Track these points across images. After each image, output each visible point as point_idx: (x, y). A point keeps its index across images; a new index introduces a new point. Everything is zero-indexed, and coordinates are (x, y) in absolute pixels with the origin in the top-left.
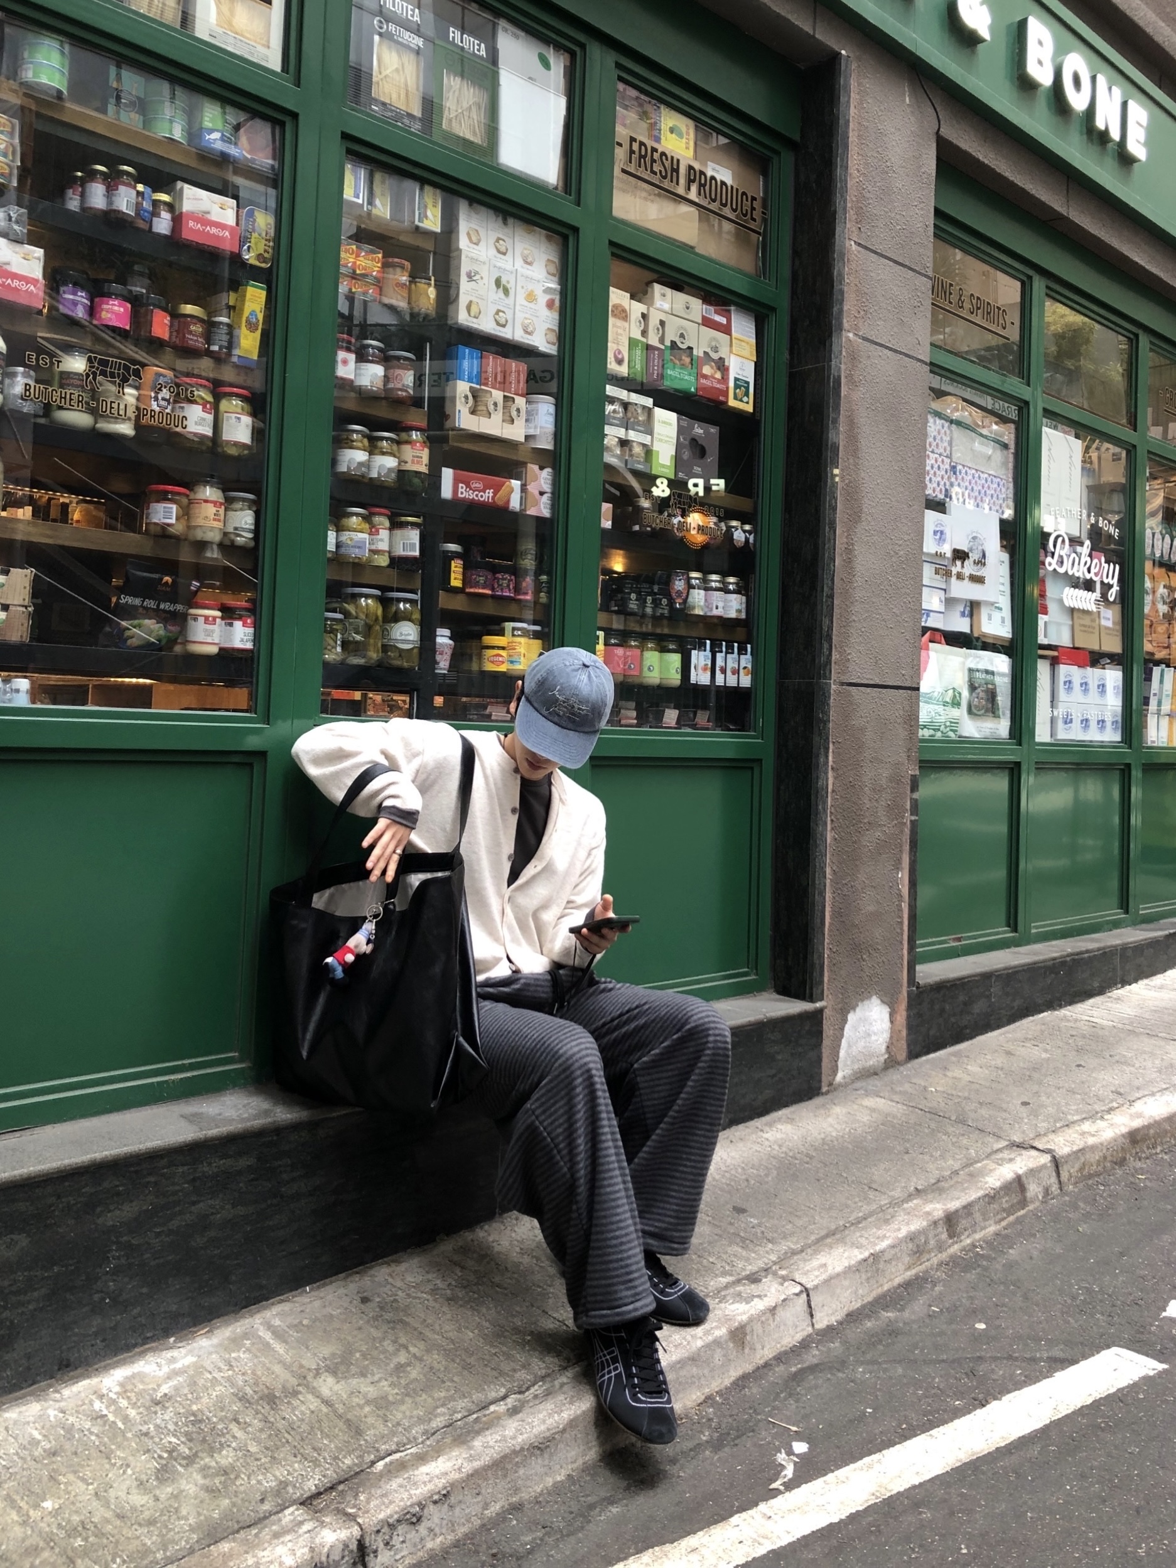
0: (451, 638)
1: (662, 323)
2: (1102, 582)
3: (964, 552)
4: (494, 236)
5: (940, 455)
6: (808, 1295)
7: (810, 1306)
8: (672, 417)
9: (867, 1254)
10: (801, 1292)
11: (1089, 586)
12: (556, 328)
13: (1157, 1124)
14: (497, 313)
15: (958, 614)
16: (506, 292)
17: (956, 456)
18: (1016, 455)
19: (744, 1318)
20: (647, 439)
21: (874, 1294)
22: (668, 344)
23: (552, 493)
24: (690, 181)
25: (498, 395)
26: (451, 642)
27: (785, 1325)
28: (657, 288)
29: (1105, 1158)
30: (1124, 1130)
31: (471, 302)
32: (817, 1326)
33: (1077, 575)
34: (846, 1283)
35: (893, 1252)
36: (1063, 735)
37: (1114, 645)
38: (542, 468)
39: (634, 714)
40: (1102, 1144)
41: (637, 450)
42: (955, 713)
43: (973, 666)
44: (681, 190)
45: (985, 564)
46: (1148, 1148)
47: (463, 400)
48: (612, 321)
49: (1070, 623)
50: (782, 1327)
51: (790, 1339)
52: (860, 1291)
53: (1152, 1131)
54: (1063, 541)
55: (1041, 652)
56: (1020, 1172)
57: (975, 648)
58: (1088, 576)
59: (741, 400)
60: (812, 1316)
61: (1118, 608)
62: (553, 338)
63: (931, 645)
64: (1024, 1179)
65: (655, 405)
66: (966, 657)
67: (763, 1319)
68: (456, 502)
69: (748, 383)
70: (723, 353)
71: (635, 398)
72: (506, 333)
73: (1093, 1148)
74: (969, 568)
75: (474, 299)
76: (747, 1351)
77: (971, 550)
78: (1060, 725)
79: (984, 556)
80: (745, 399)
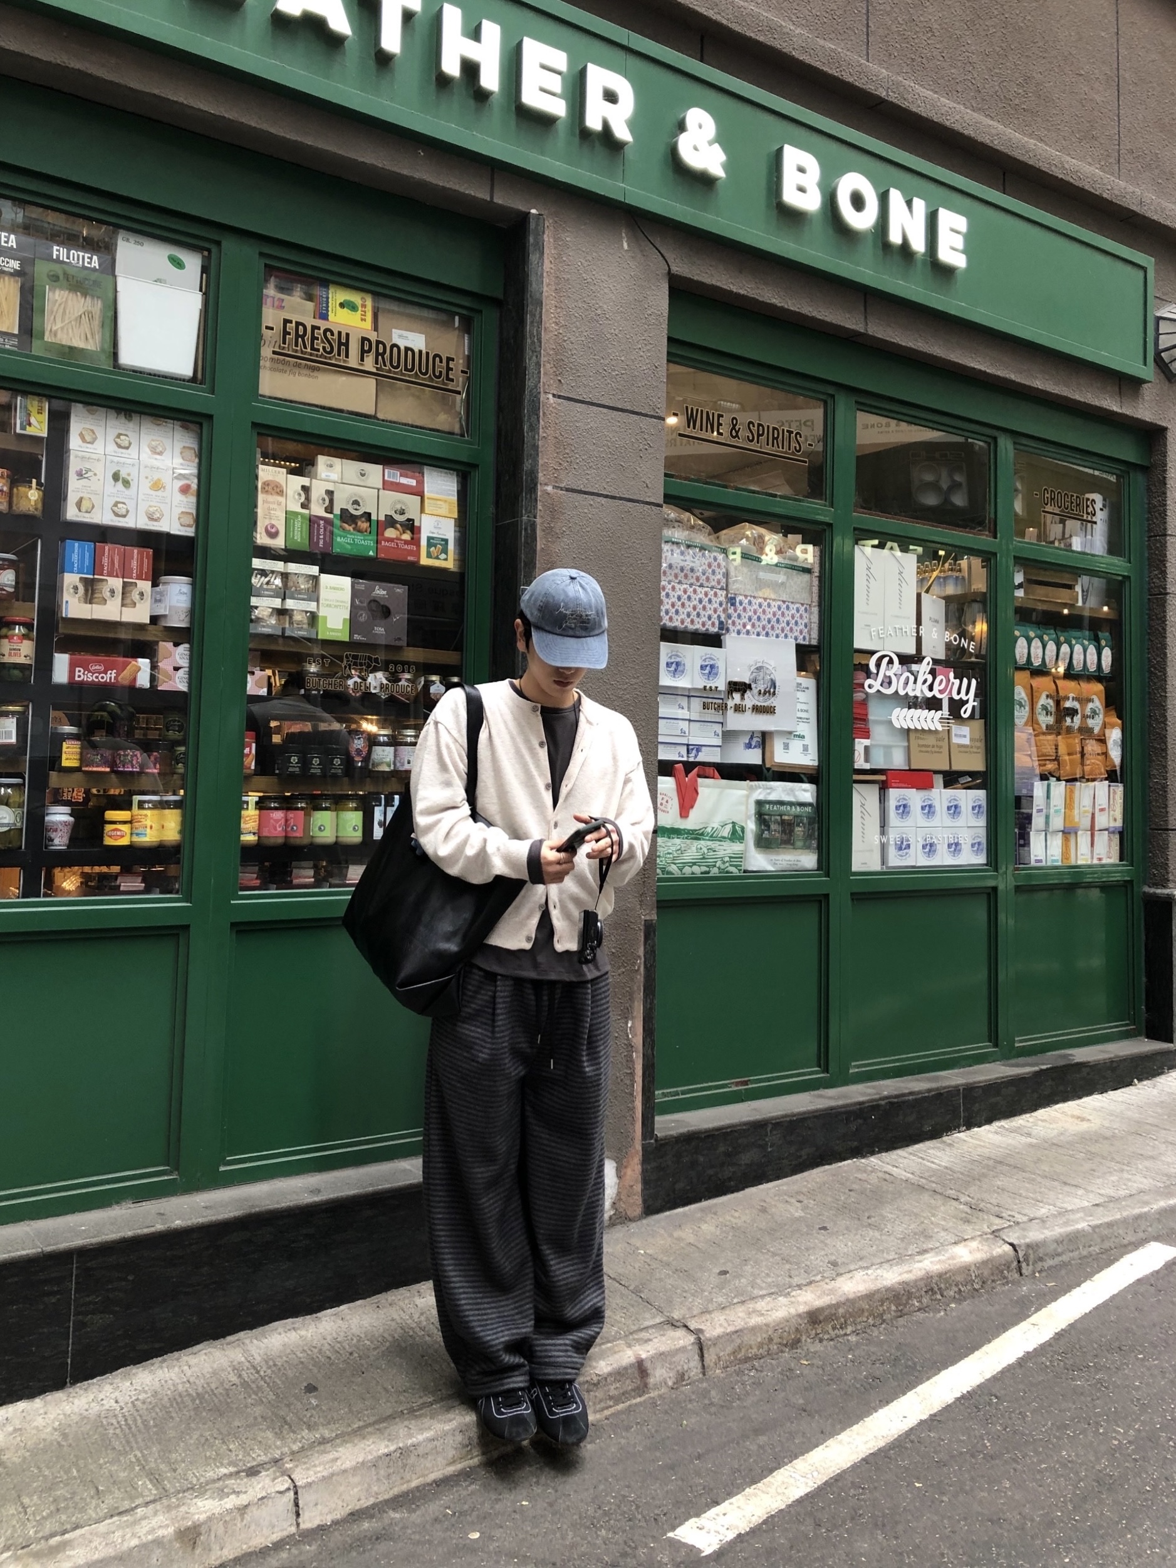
0: (71, 815)
1: (330, 493)
2: (951, 700)
3: (745, 684)
4: (112, 433)
5: (712, 588)
6: (296, 1493)
7: (297, 1505)
8: (346, 582)
9: (392, 1448)
10: (289, 1489)
11: (933, 704)
12: (194, 512)
13: (850, 1302)
14: (116, 504)
15: (742, 746)
16: (126, 483)
17: (733, 588)
18: (821, 578)
19: (203, 1517)
20: (312, 606)
21: (396, 1491)
22: (337, 511)
23: (191, 667)
24: (363, 353)
25: (116, 583)
26: (72, 819)
27: (258, 1525)
28: (322, 460)
29: (770, 1340)
30: (802, 1309)
31: (81, 499)
32: (302, 1526)
33: (911, 694)
34: (357, 1479)
35: (430, 1446)
36: (895, 860)
37: (977, 764)
38: (176, 645)
39: (311, 872)
40: (767, 1325)
41: (297, 617)
42: (737, 847)
43: (761, 797)
44: (353, 362)
45: (774, 694)
46: (834, 1328)
47: (72, 591)
48: (261, 497)
49: (906, 744)
50: (253, 1527)
51: (263, 1540)
52: (375, 1489)
53: (841, 1311)
54: (891, 662)
55: (856, 777)
56: (644, 1356)
57: (766, 780)
58: (929, 695)
59: (437, 558)
60: (298, 1515)
61: (978, 725)
62: (190, 520)
63: (700, 780)
64: (648, 1365)
65: (322, 571)
66: (751, 789)
67: (227, 1518)
68: (74, 687)
69: (446, 541)
70: (413, 513)
71: (293, 567)
72: (129, 523)
73: (754, 1330)
74: (750, 700)
75: (85, 495)
76: (198, 1551)
77: (755, 681)
78: (892, 852)
79: (774, 685)
80: (443, 556)
